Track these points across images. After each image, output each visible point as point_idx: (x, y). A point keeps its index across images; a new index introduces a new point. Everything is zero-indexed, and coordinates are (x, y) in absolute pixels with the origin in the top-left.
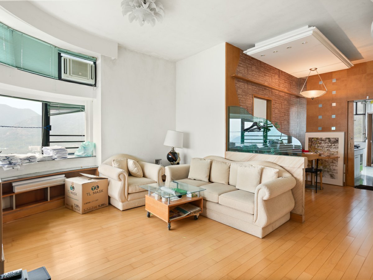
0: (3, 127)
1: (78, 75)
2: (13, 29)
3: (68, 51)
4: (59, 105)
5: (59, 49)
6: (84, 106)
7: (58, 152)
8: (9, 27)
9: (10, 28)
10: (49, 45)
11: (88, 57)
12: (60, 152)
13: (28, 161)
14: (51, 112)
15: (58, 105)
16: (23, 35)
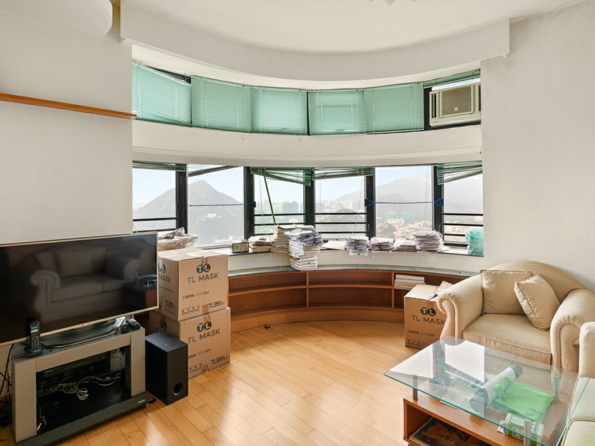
0: (381, 203)
1: (452, 113)
2: (363, 89)
3: (437, 81)
4: (454, 165)
5: (425, 83)
6: (481, 161)
7: (422, 241)
8: (357, 89)
9: (359, 90)
10: (409, 85)
11: (471, 74)
12: (425, 241)
13: (378, 248)
14: (445, 177)
15: (451, 165)
16: (375, 89)
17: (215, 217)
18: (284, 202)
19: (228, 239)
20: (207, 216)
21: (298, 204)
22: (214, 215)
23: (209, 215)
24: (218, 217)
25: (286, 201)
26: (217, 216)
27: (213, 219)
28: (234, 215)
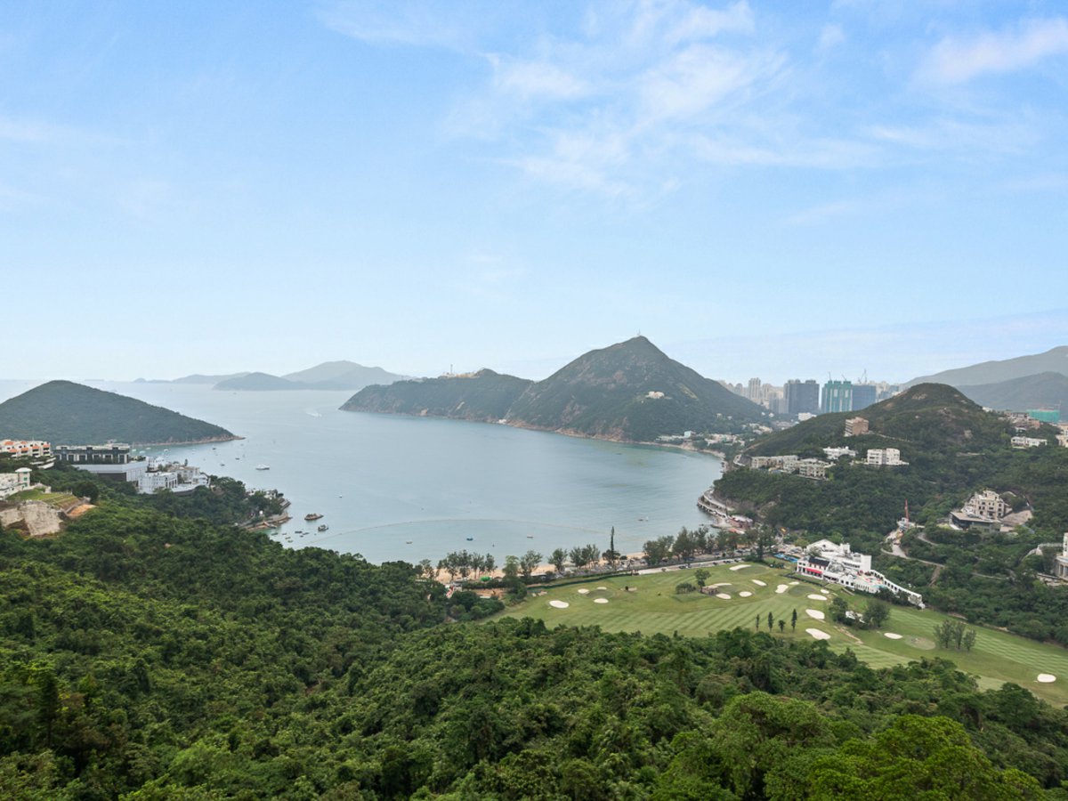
17: (662, 397)
18: (789, 381)
19: (683, 435)
20: (647, 396)
21: (818, 385)
22: (660, 394)
23: (652, 394)
24: (667, 398)
25: (794, 378)
26: (665, 395)
27: (657, 400)
28: (694, 396)
